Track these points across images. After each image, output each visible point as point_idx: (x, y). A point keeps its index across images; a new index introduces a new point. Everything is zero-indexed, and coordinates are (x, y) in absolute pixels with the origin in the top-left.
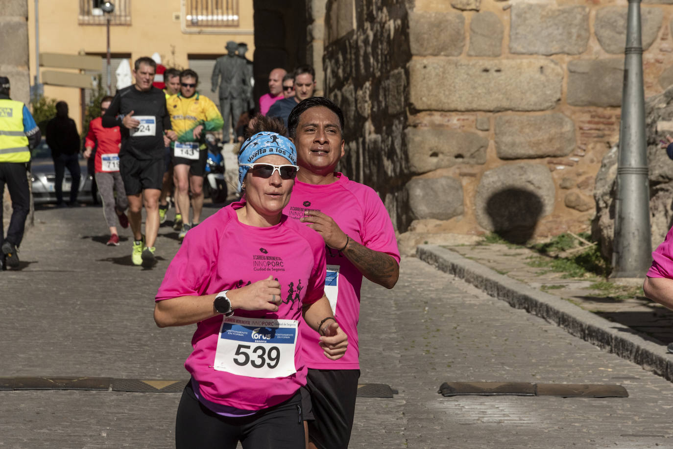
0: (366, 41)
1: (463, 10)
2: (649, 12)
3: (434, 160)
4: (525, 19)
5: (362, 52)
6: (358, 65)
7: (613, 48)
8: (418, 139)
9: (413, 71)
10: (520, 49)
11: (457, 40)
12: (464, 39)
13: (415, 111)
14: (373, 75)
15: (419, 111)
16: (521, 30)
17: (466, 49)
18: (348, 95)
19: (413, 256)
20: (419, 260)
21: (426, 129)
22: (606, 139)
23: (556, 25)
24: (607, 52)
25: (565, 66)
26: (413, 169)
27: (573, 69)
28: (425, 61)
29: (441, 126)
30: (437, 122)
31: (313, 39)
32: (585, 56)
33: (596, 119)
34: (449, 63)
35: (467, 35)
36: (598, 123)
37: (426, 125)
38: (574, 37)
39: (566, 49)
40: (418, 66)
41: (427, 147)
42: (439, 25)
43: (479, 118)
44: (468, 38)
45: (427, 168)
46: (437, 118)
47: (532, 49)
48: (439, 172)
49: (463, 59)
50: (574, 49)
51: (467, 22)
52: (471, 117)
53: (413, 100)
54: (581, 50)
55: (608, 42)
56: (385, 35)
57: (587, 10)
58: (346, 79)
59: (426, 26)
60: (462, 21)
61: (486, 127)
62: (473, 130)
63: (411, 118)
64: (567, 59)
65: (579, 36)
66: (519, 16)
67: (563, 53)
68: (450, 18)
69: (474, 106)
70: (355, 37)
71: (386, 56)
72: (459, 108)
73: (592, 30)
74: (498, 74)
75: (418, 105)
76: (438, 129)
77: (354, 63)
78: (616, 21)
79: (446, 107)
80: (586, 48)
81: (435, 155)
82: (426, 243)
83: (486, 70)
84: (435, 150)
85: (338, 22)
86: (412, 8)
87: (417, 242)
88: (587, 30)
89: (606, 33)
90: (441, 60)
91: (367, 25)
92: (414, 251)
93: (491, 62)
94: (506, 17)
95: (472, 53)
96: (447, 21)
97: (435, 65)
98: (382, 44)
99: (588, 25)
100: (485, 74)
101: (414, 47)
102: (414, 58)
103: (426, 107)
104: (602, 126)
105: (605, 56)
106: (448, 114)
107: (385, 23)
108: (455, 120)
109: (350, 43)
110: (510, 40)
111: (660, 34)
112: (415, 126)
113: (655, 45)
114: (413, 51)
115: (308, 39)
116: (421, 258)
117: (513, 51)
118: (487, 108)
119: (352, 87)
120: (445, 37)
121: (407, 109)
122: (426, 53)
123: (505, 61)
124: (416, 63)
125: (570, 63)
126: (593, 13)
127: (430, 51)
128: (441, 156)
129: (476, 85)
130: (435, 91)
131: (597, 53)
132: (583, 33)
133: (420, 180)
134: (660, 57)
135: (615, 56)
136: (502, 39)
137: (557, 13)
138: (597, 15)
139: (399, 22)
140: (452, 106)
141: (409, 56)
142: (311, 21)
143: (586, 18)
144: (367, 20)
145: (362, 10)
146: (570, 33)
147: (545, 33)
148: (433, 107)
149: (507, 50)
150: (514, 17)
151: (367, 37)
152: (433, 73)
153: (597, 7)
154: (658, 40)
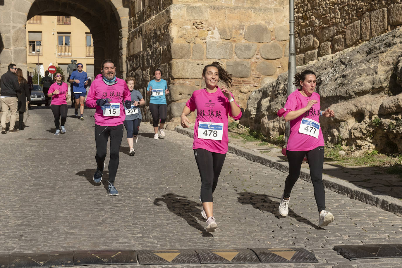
0: (148, 55)
1: (190, 43)
2: (253, 45)
3: (180, 96)
4: (212, 47)
5: (146, 59)
6: (143, 63)
7: (241, 57)
8: (174, 88)
9: (173, 64)
10: (210, 57)
11: (188, 53)
12: (190, 53)
13: (174, 79)
14: (151, 66)
15: (175, 79)
16: (210, 50)
17: (191, 57)
18: (139, 73)
19: (173, 131)
20: (177, 132)
21: (177, 85)
22: (239, 89)
23: (222, 49)
24: (239, 58)
25: (225, 63)
26: (173, 99)
27: (228, 64)
28: (177, 61)
29: (182, 84)
30: (181, 83)
31: (122, 55)
32: (232, 60)
33: (236, 82)
34: (185, 61)
35: (192, 52)
36: (236, 83)
37: (177, 84)
38: (228, 53)
39: (225, 57)
40: (175, 62)
41: (178, 91)
42: (181, 48)
43: (196, 81)
44: (192, 53)
45: (178, 99)
46: (181, 81)
47: (214, 57)
48: (182, 100)
49: (190, 60)
50: (228, 57)
51: (191, 47)
52: (193, 81)
53: (173, 75)
54: (230, 58)
55: (239, 55)
56: (158, 52)
57: (232, 44)
58: (138, 68)
59: (177, 48)
60: (190, 46)
61: (198, 85)
62: (194, 85)
63: (172, 81)
64: (226, 61)
65: (230, 53)
66: (209, 45)
67: (225, 58)
68: (185, 46)
69: (194, 77)
70: (142, 53)
71: (158, 60)
72: (189, 78)
73: (234, 51)
74: (202, 65)
75: (175, 77)
76: (182, 85)
77: (141, 62)
78: (242, 48)
79: (185, 77)
80: (232, 57)
81: (181, 94)
82: (178, 126)
83: (198, 64)
84: (181, 93)
85: (133, 49)
86: (172, 42)
87: (175, 126)
88: (232, 51)
89: (238, 52)
90: (183, 60)
91: (148, 49)
92: (174, 129)
93: (200, 61)
94: (205, 46)
95: (193, 58)
96: (184, 47)
97: (181, 62)
98: (156, 55)
99: (232, 49)
100: (198, 65)
101: (173, 56)
102: (173, 60)
103: (177, 77)
104: (238, 84)
105: (238, 60)
106: (185, 80)
107: (158, 48)
108: (187, 82)
109: (139, 56)
110: (206, 54)
111: (256, 53)
112: (173, 84)
113: (255, 56)
114: (173, 57)
115: (120, 55)
116: (178, 132)
117: (207, 58)
118: (199, 78)
119: (141, 70)
120: (183, 52)
121: (170, 78)
122: (177, 58)
123: (205, 61)
124: (174, 62)
125: (227, 62)
126: (234, 45)
127: (179, 57)
128: (183, 95)
129: (195, 69)
130: (181, 72)
131: (235, 59)
132: (231, 52)
133: (176, 103)
134: (256, 60)
135: (241, 60)
136: (204, 53)
137: (222, 45)
138: (235, 45)
139: (166, 47)
140: (187, 77)
141: (171, 59)
142: (122, 49)
143: (232, 47)
144: (148, 47)
145: (145, 45)
146: (226, 52)
147: (218, 51)
148: (180, 77)
149: (205, 57)
150: (207, 46)
151: (149, 53)
152: (180, 65)
153: (235, 43)
154: (256, 55)
